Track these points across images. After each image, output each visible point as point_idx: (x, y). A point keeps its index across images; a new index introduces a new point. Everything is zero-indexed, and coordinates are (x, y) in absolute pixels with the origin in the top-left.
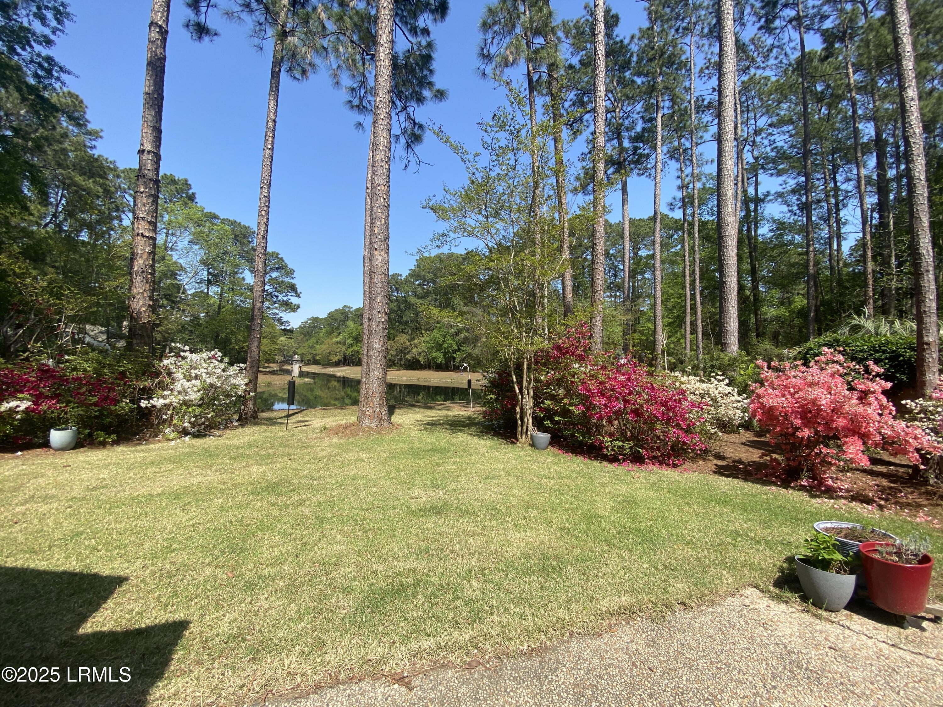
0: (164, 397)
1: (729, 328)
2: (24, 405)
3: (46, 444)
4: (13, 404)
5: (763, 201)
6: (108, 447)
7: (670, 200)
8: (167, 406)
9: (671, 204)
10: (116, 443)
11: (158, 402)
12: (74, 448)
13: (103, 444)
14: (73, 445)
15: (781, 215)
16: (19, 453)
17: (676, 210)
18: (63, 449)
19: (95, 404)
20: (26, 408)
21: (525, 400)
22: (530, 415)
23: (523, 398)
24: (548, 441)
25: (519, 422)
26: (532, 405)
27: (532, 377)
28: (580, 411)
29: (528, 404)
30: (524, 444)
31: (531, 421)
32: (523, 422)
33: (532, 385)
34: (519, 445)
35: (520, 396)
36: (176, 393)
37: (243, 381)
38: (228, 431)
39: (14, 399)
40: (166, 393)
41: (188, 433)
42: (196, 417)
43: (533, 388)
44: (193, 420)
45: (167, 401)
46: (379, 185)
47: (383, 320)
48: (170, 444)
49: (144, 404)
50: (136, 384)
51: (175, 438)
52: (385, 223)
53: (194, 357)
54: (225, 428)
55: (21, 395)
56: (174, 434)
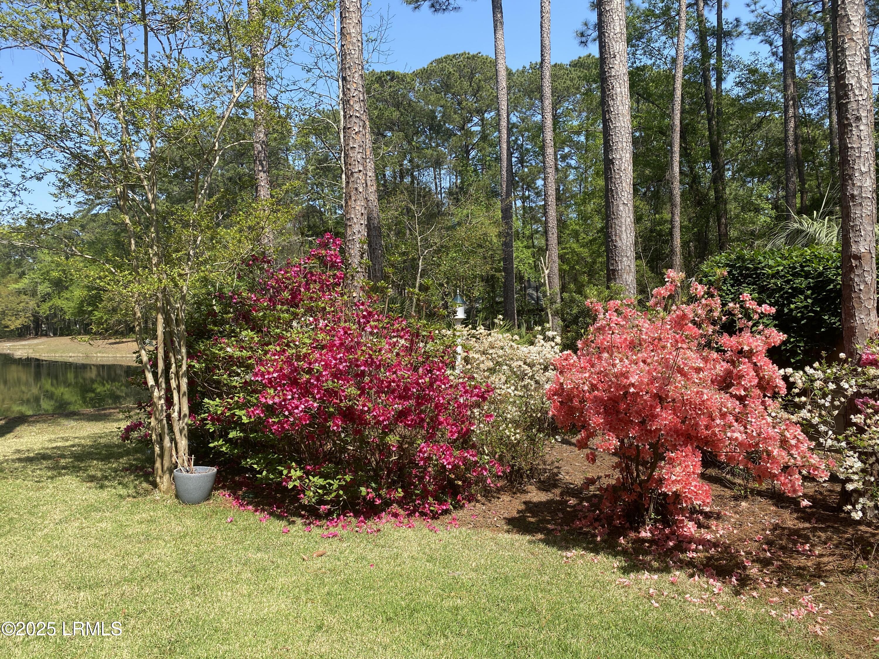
1: (619, 244)
5: (729, 34)
7: (581, 28)
9: (582, 35)
15: (753, 58)
17: (589, 44)
21: (162, 401)
22: (181, 432)
23: (160, 398)
24: (209, 484)
25: (157, 449)
26: (185, 410)
27: (184, 350)
28: (253, 420)
29: (176, 408)
30: (165, 492)
31: (183, 443)
32: (162, 448)
33: (184, 368)
34: (157, 495)
35: (156, 394)
43: (187, 373)
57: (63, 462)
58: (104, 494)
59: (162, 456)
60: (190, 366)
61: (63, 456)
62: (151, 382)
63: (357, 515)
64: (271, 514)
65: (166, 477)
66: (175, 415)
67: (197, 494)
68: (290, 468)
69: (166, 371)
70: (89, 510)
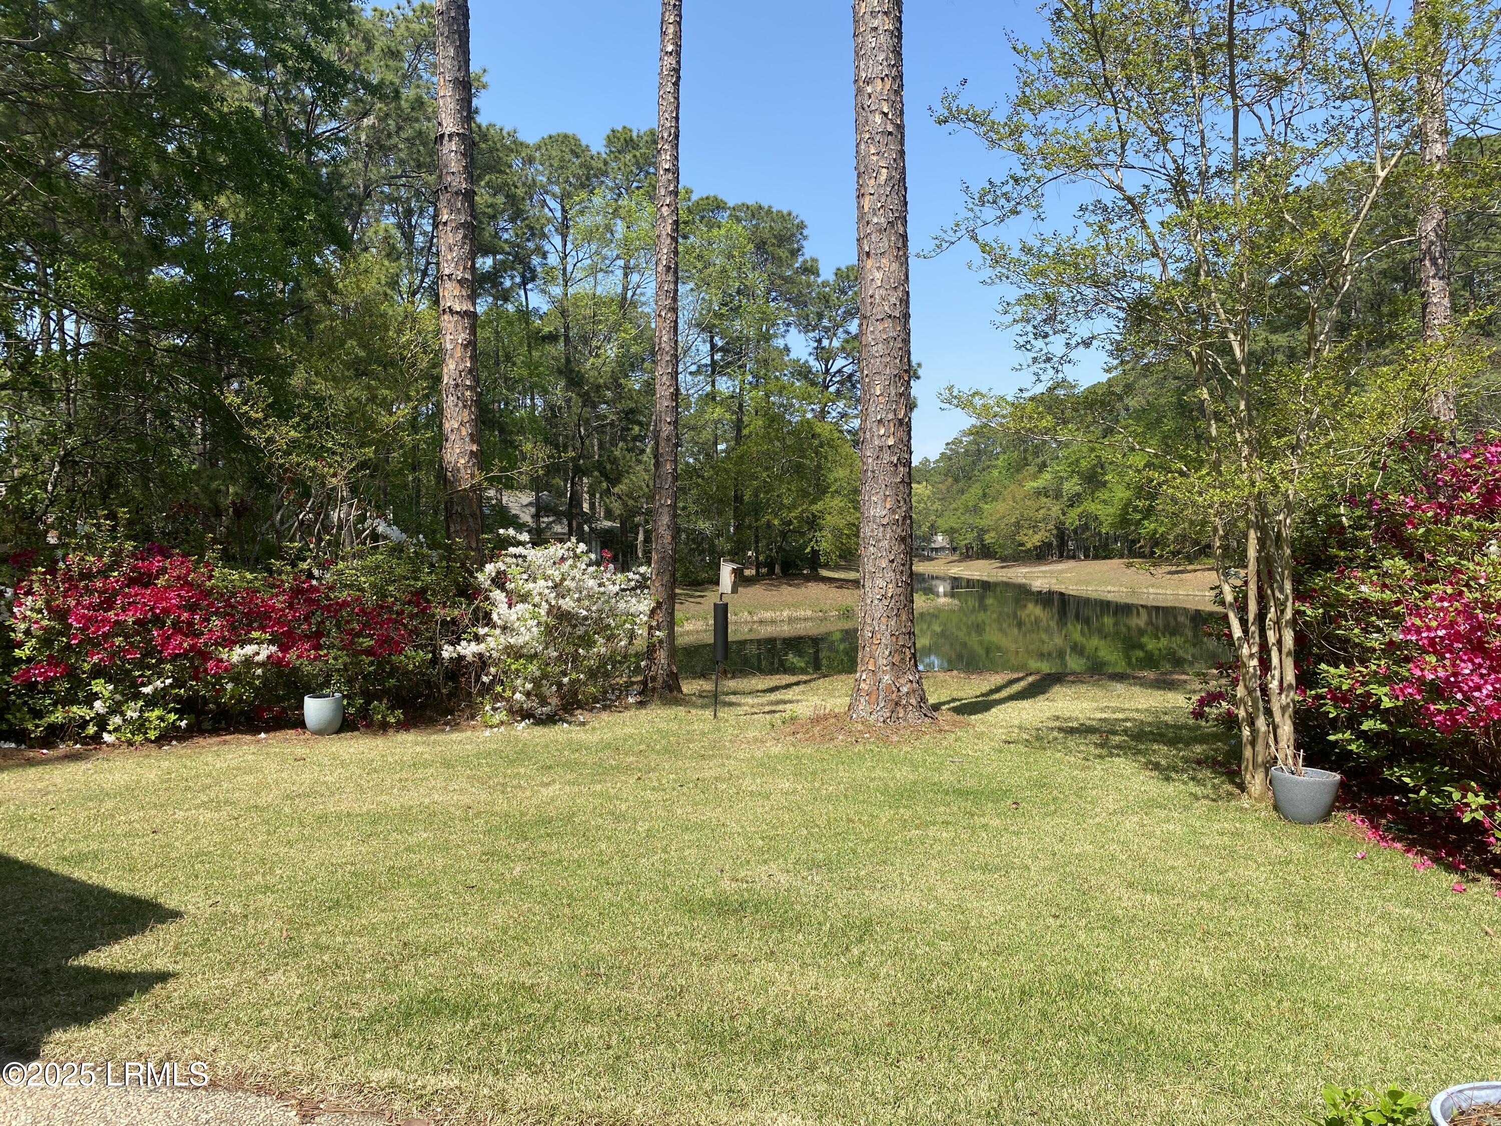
0: (478, 639)
2: (265, 652)
3: (300, 724)
4: (250, 649)
6: (391, 732)
8: (483, 662)
10: (405, 725)
11: (468, 649)
12: (338, 732)
13: (384, 727)
14: (337, 725)
16: (263, 735)
18: (320, 732)
19: (369, 652)
20: (269, 657)
21: (1255, 662)
22: (1284, 709)
23: (1251, 656)
24: (1326, 798)
25: (1246, 732)
26: (1290, 677)
27: (1288, 586)
28: (1400, 703)
29: (1277, 673)
30: (1259, 800)
31: (1286, 729)
32: (1254, 732)
33: (1289, 614)
34: (1245, 802)
35: (1245, 651)
36: (498, 631)
37: (642, 605)
38: (605, 716)
39: (251, 641)
40: (482, 631)
41: (526, 715)
42: (534, 681)
43: (1293, 623)
44: (529, 686)
45: (482, 648)
46: (868, 82)
47: (891, 442)
48: (487, 733)
49: (447, 652)
50: (440, 613)
51: (502, 723)
52: (890, 178)
53: (535, 555)
54: (605, 708)
55: (255, 634)
56: (502, 716)
57: (1113, 739)
58: (1169, 789)
59: (1253, 743)
60: (1297, 613)
62: (1237, 632)
64: (1436, 860)
65: (1260, 776)
66: (1274, 685)
67: (1308, 809)
68: (1465, 790)
69: (1261, 617)
70: (1150, 805)
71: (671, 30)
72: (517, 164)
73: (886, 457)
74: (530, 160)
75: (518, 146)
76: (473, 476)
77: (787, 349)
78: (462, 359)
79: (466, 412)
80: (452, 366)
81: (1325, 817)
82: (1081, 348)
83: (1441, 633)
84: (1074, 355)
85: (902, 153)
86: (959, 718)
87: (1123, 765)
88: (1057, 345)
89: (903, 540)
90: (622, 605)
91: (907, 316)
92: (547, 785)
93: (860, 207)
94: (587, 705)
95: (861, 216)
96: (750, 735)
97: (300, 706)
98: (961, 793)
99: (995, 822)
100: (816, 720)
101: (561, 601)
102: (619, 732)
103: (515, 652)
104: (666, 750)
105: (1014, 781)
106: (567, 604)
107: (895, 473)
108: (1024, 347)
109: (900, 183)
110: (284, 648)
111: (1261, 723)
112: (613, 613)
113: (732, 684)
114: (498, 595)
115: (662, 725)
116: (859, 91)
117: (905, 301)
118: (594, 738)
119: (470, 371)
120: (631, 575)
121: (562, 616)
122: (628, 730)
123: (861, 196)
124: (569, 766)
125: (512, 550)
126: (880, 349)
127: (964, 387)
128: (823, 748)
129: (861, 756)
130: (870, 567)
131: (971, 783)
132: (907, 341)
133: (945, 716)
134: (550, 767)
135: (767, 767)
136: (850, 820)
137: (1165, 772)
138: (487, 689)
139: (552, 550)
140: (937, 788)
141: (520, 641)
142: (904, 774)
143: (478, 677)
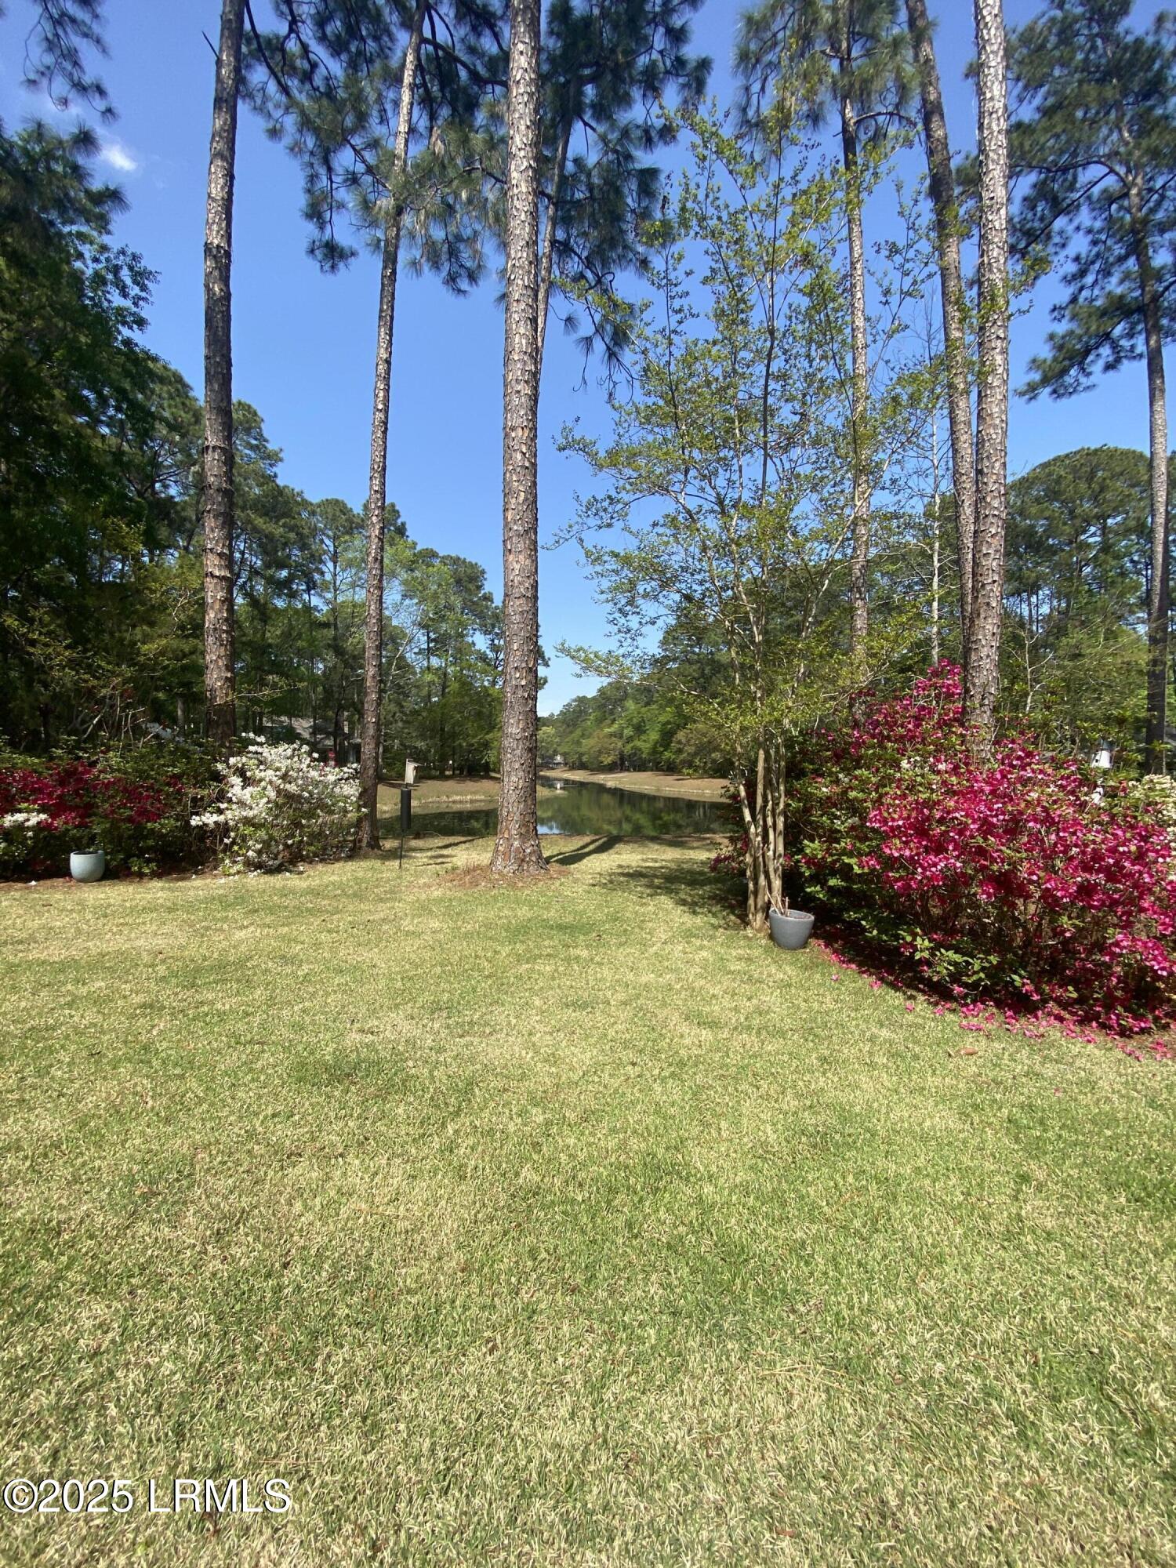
0: (220, 812)
2: (35, 819)
3: (64, 872)
4: (20, 817)
6: (145, 880)
8: (224, 829)
10: (158, 875)
11: (210, 819)
12: (99, 880)
13: (141, 875)
14: (99, 876)
16: (33, 883)
18: (84, 880)
19: (128, 820)
20: (39, 823)
21: (759, 839)
22: (776, 871)
23: (757, 835)
24: (806, 932)
25: (751, 886)
26: (781, 849)
27: (782, 788)
28: (866, 870)
29: (772, 847)
30: (759, 930)
31: (777, 884)
32: (756, 884)
33: (782, 806)
34: (749, 932)
35: (752, 829)
36: (234, 807)
37: (351, 790)
38: (320, 867)
39: (20, 811)
40: (223, 806)
41: (259, 866)
42: (263, 842)
43: (784, 813)
44: (259, 846)
45: (221, 818)
46: (513, 429)
47: (523, 683)
48: (223, 881)
49: (195, 821)
50: (191, 792)
51: (238, 872)
52: (526, 499)
53: (267, 752)
54: (321, 861)
55: (24, 805)
56: (239, 867)
57: (657, 881)
58: (699, 920)
59: (756, 893)
60: (787, 805)
61: (656, 876)
62: (748, 817)
63: (999, 1005)
64: (882, 980)
65: (760, 916)
66: (771, 853)
67: (794, 940)
68: (914, 935)
69: (764, 807)
70: (689, 935)
71: (381, 394)
72: (305, 515)
73: (520, 693)
74: (313, 513)
75: (305, 503)
76: (227, 695)
77: (474, 644)
78: (220, 611)
79: (222, 649)
80: (212, 615)
81: (804, 945)
82: (649, 626)
83: (901, 823)
84: (644, 630)
85: (535, 484)
86: (564, 868)
87: (665, 901)
88: (634, 622)
89: (530, 750)
90: (337, 790)
91: (536, 598)
92: (243, 927)
93: (505, 518)
94: (309, 860)
95: (506, 524)
96: (422, 881)
97: (68, 860)
98: (561, 928)
99: (585, 953)
100: (468, 871)
101: (288, 786)
102: (326, 879)
103: (247, 821)
104: (355, 895)
105: (599, 916)
106: (292, 788)
107: (526, 704)
108: (613, 622)
109: (532, 503)
110: (53, 816)
111: (762, 881)
112: (331, 795)
113: (414, 843)
114: (236, 780)
115: (361, 874)
116: (507, 435)
117: (535, 586)
118: (304, 884)
119: (226, 620)
120: (345, 769)
121: (290, 797)
122: (335, 878)
123: (506, 510)
124: (271, 910)
125: (251, 748)
126: (516, 618)
127: (572, 644)
128: (470, 892)
129: (495, 898)
130: (507, 768)
131: (569, 919)
132: (535, 614)
133: (554, 868)
134: (256, 911)
135: (424, 909)
136: (477, 957)
137: (692, 906)
138: (228, 848)
139: (281, 749)
140: (545, 924)
141: (251, 814)
142: (524, 912)
143: (221, 841)
